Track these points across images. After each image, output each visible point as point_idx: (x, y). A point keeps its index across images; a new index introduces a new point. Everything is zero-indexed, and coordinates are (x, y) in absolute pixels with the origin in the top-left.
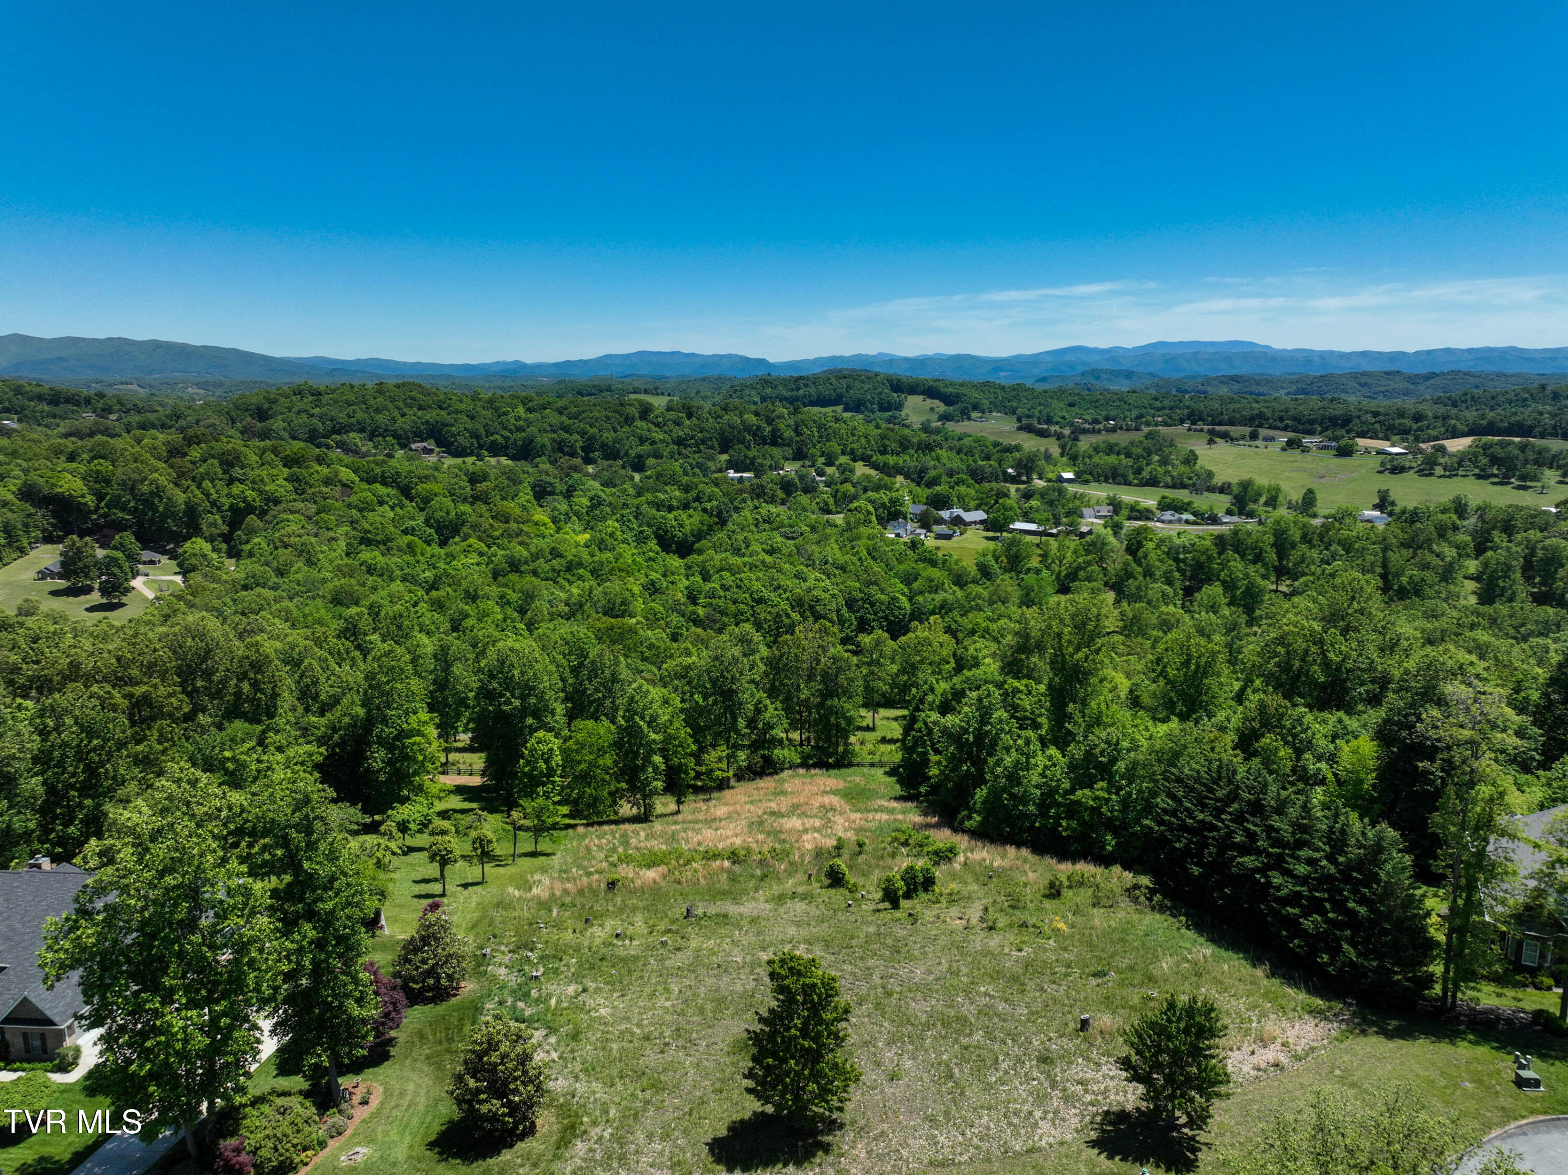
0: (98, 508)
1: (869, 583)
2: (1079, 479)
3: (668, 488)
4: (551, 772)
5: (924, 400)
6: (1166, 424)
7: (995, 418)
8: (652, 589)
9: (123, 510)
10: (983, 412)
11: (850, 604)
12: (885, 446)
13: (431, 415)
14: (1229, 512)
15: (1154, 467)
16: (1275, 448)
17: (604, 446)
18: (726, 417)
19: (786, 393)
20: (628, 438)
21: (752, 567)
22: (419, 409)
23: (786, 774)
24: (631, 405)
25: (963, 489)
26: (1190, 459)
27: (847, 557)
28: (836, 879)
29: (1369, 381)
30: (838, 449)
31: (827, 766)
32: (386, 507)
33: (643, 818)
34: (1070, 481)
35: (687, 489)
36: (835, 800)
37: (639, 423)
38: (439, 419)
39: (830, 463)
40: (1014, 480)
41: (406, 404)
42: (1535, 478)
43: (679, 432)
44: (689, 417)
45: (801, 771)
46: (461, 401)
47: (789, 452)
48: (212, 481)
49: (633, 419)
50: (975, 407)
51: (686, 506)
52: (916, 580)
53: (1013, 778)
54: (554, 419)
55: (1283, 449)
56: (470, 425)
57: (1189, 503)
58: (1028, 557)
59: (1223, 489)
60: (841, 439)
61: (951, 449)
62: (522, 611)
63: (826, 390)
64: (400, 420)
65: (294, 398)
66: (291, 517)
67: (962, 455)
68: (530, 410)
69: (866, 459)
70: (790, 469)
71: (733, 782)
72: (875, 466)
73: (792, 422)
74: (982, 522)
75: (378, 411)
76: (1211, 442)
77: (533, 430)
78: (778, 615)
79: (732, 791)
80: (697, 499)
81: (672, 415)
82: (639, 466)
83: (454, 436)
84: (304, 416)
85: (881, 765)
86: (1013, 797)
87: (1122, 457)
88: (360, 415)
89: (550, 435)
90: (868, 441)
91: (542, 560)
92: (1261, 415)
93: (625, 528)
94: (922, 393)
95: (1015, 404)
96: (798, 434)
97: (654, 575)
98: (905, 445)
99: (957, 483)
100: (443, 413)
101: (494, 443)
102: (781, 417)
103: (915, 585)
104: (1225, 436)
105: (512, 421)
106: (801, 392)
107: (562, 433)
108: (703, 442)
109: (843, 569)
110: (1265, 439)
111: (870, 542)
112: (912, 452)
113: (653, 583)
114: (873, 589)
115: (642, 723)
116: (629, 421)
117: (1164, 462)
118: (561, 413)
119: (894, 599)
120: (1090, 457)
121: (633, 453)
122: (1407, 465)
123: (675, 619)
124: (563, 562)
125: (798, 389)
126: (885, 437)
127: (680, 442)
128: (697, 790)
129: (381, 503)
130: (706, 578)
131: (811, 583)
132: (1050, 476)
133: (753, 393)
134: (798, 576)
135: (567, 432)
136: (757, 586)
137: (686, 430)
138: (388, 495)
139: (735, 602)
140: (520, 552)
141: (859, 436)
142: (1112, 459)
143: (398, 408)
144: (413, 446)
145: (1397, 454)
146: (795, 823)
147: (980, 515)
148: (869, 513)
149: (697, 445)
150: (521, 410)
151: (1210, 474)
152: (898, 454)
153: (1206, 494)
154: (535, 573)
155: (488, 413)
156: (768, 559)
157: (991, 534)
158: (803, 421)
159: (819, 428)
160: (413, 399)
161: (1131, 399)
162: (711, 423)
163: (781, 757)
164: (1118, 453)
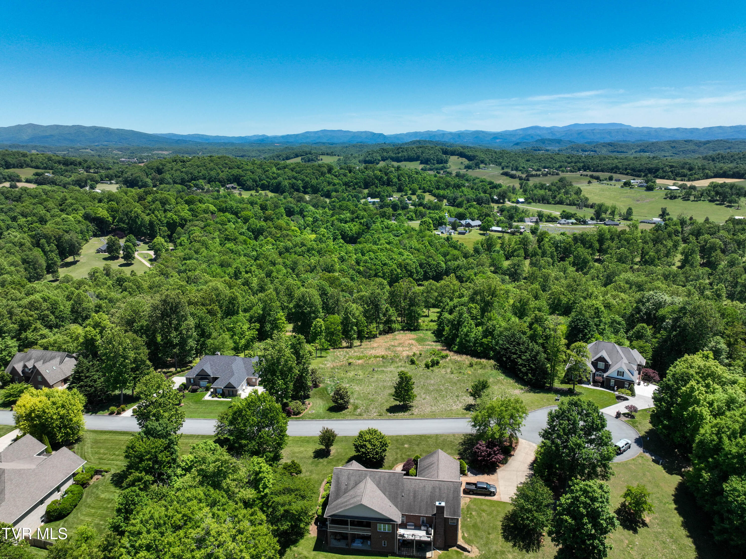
0: (113, 222)
1: (429, 257)
2: (527, 201)
3: (344, 212)
4: (321, 331)
5: (458, 158)
6: (571, 171)
7: (492, 168)
8: (342, 259)
9: (124, 223)
11: (421, 265)
12: (439, 186)
13: (235, 171)
14: (592, 219)
15: (561, 196)
16: (619, 185)
17: (312, 186)
18: (367, 172)
19: (394, 155)
20: (323, 182)
21: (382, 250)
22: (229, 169)
23: (396, 333)
24: (323, 167)
25: (472, 209)
26: (578, 192)
27: (420, 245)
28: (413, 362)
29: (676, 145)
30: (417, 187)
31: (411, 330)
32: (232, 223)
33: (350, 347)
34: (522, 203)
35: (353, 213)
36: (413, 342)
37: (328, 175)
38: (238, 173)
39: (413, 194)
40: (497, 202)
41: (223, 167)
42: (735, 202)
43: (345, 179)
44: (350, 172)
45: (402, 332)
46: (247, 165)
47: (395, 188)
48: (158, 211)
49: (325, 173)
51: (352, 220)
52: (448, 255)
53: (466, 335)
54: (290, 173)
55: (622, 187)
56: (252, 177)
57: (575, 214)
58: (495, 245)
59: (592, 207)
60: (419, 182)
61: (469, 187)
62: (293, 270)
63: (412, 154)
64: (221, 174)
65: (173, 164)
66: (195, 228)
67: (474, 190)
68: (278, 169)
69: (430, 192)
70: (396, 197)
71: (378, 335)
72: (434, 195)
73: (396, 174)
74: (479, 226)
75: (211, 170)
76: (589, 182)
77: (280, 179)
78: (392, 270)
79: (378, 338)
80: (357, 217)
81: (342, 171)
82: (328, 195)
83: (245, 181)
84: (178, 172)
85: (430, 330)
86: (466, 341)
87: (547, 191)
88: (203, 172)
89: (288, 181)
90: (431, 183)
91: (298, 247)
92: (617, 167)
93: (328, 231)
94: (458, 155)
95: (501, 160)
96: (399, 180)
97: (343, 254)
98: (448, 185)
99: (469, 207)
100: (240, 170)
101: (263, 184)
102: (391, 172)
103: (448, 257)
104: (598, 178)
105: (271, 174)
106: (400, 155)
107: (293, 180)
108: (356, 184)
109: (418, 250)
110: (616, 180)
111: (430, 238)
112: (451, 188)
113: (342, 257)
114: (430, 260)
115: (350, 316)
116: (323, 174)
117: (566, 193)
118: (292, 171)
119: (439, 263)
121: (325, 189)
122: (678, 195)
123: (351, 272)
124: (306, 248)
125: (399, 153)
126: (439, 182)
127: (346, 184)
128: (367, 338)
129: (229, 221)
130: (363, 254)
131: (405, 257)
132: (514, 200)
133: (378, 155)
134: (400, 253)
135: (295, 179)
136: (384, 258)
137: (349, 179)
138: (231, 218)
139: (375, 265)
140: (289, 244)
141: (427, 181)
142: (542, 192)
143: (220, 168)
144: (228, 186)
145: (674, 190)
146: (399, 349)
147: (478, 222)
148: (430, 223)
149: (354, 185)
150: (274, 169)
151: (587, 199)
152: (444, 189)
153: (584, 208)
154: (295, 253)
155: (260, 171)
156: (388, 246)
157: (482, 232)
158: (401, 174)
159: (409, 177)
160: (226, 164)
161: (557, 158)
162: (360, 175)
163: (395, 327)
164: (545, 189)
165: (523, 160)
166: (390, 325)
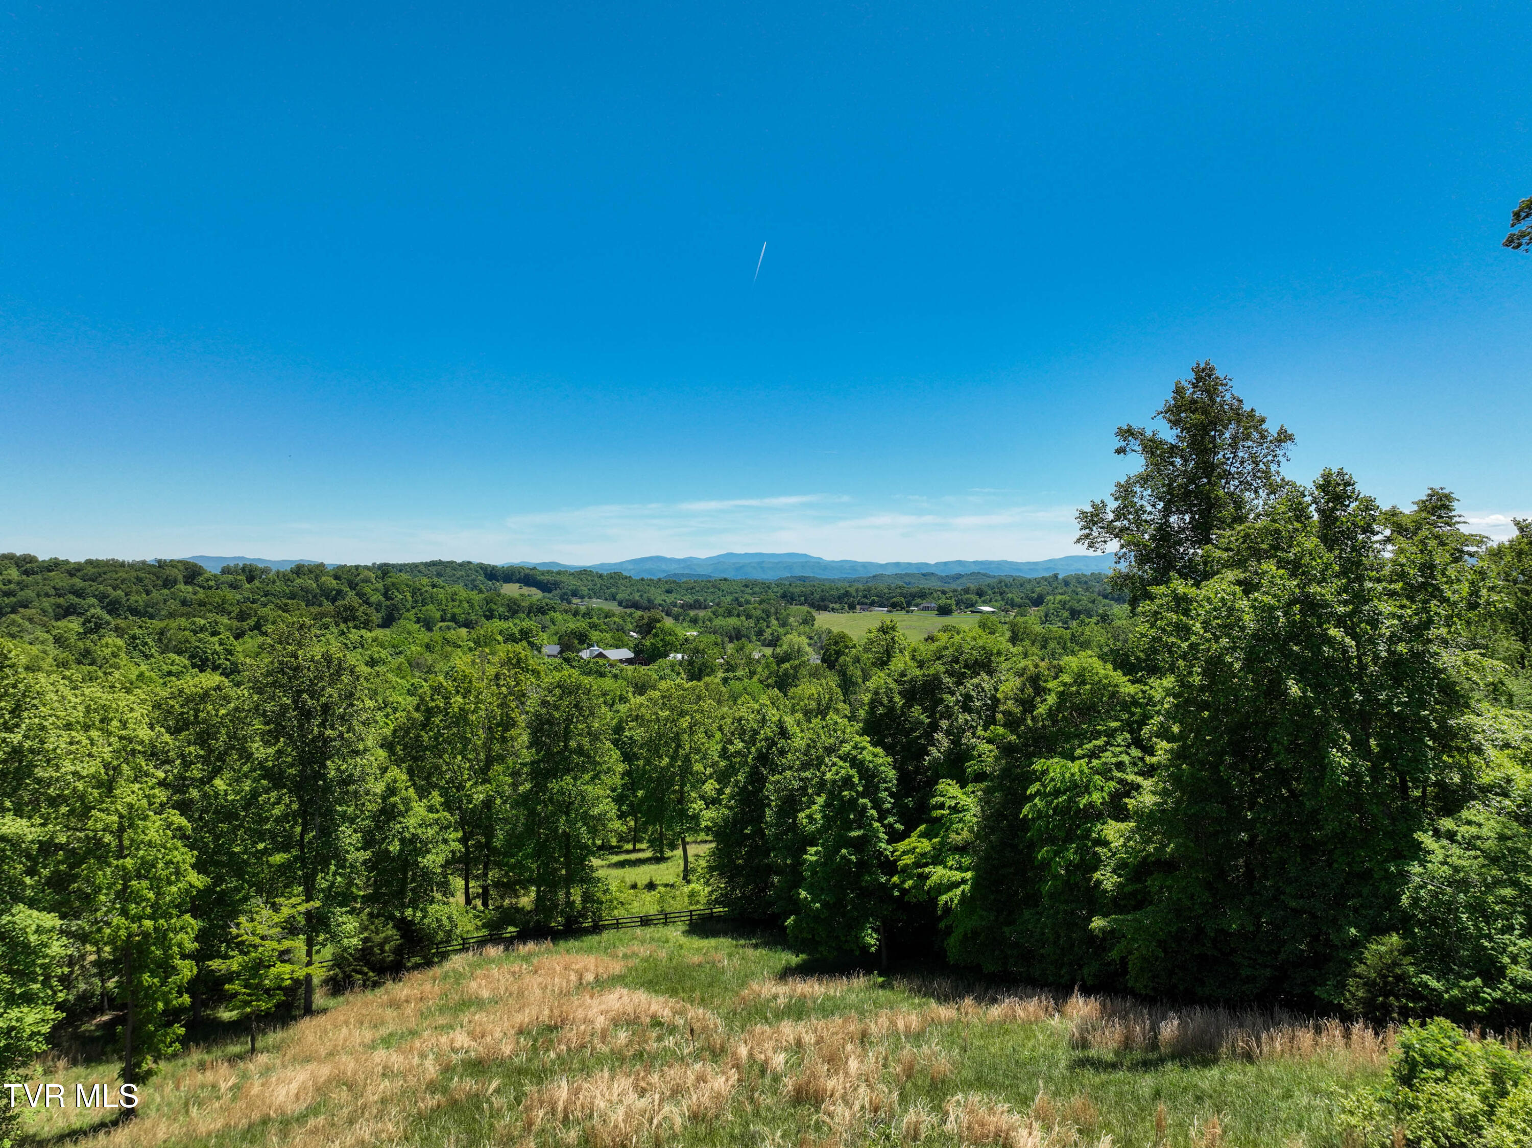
5: (520, 588)
10: (582, 597)
12: (491, 611)
15: (775, 628)
18: (298, 581)
20: (165, 601)
26: (808, 620)
30: (438, 615)
49: (175, 582)
50: (575, 594)
55: (890, 612)
60: (440, 604)
61: (566, 612)
68: (27, 573)
71: (319, 999)
73: (380, 586)
74: (630, 659)
77: (30, 593)
79: (322, 1020)
87: (743, 618)
90: (472, 606)
94: (518, 581)
95: (613, 590)
96: (387, 598)
102: (367, 581)
104: (826, 608)
107: (71, 597)
112: (523, 616)
116: (168, 583)
117: (783, 624)
120: (710, 620)
126: (491, 601)
135: (79, 595)
137: (246, 594)
141: (461, 601)
142: (733, 621)
145: (988, 613)
158: (393, 584)
159: (413, 594)
161: (724, 586)
162: (279, 586)
163: (445, 921)
164: (738, 616)
165: (659, 591)
166: (409, 912)
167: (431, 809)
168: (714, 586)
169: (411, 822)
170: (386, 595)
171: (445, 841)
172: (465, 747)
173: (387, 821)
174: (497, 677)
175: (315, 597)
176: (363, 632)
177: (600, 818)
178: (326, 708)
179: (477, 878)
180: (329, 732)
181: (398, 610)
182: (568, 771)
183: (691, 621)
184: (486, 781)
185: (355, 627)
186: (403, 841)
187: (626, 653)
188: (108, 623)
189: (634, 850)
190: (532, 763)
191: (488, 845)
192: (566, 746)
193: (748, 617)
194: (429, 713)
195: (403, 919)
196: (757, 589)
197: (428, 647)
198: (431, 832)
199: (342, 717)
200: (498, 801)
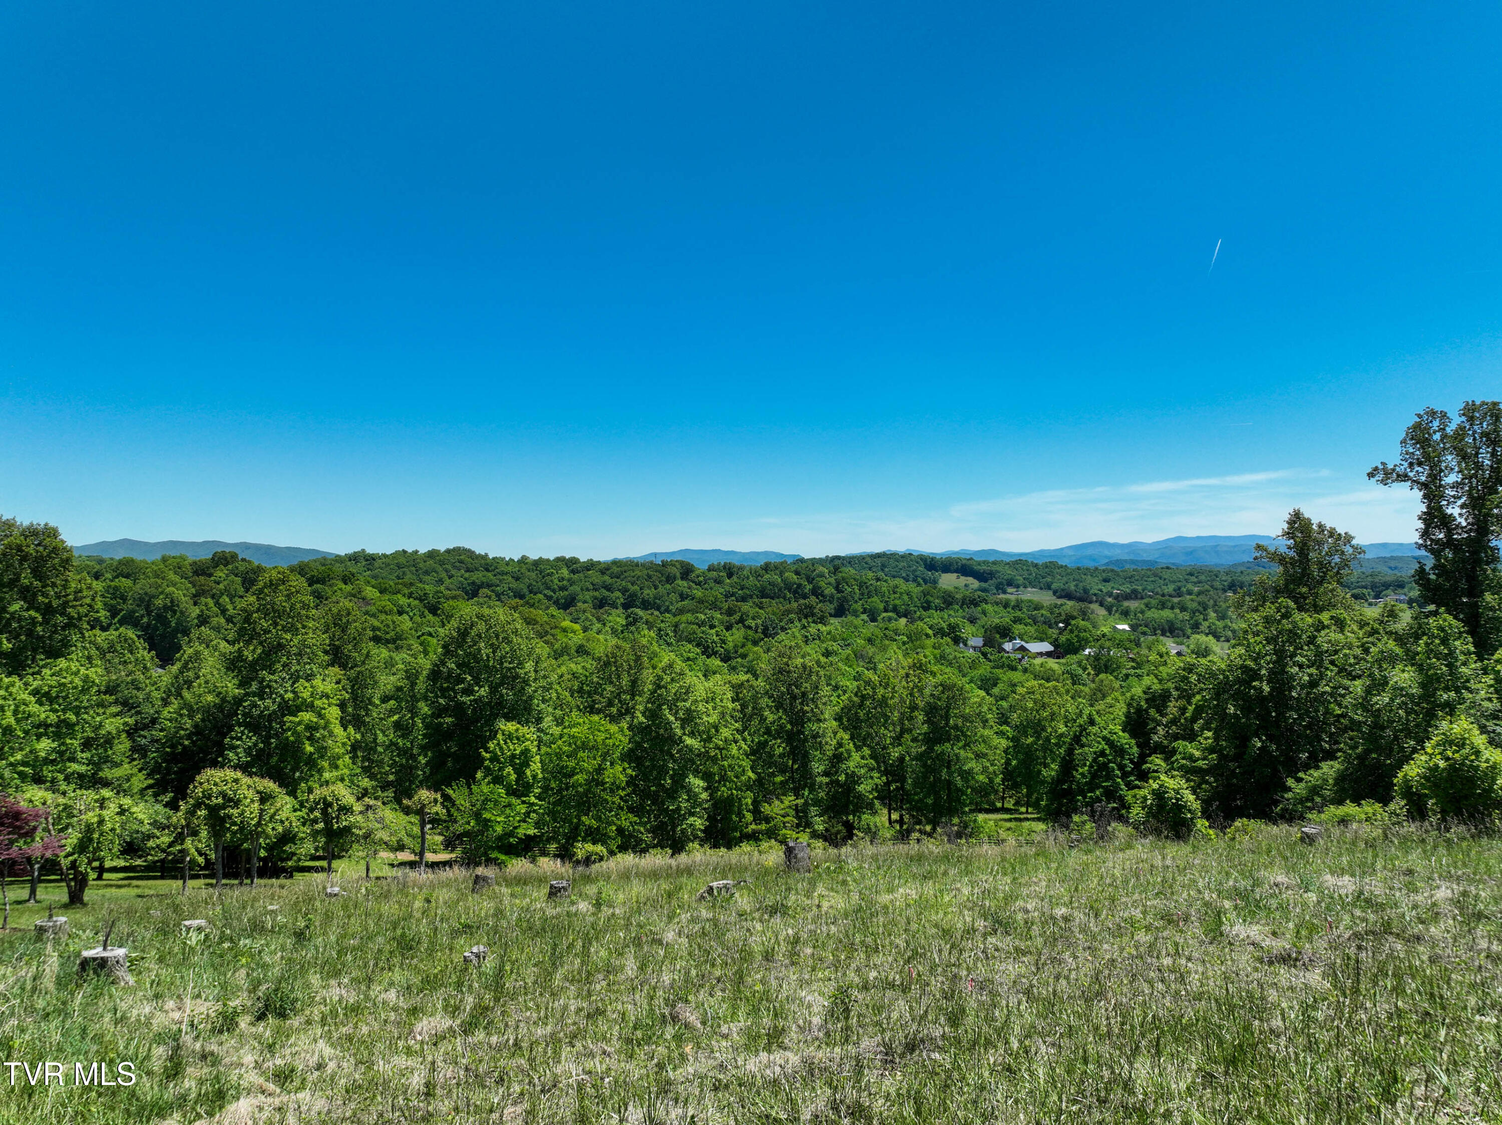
0: (111, 624)
2: (1137, 631)
3: (708, 612)
5: (958, 578)
7: (1032, 593)
10: (1018, 587)
12: (928, 602)
13: (478, 577)
17: (644, 603)
18: (767, 576)
20: (668, 594)
22: (468, 571)
24: (674, 565)
25: (1021, 627)
29: (1400, 565)
30: (881, 606)
32: (405, 616)
35: (729, 613)
37: (681, 582)
38: (484, 579)
39: (872, 619)
41: (454, 567)
43: (720, 591)
44: (730, 576)
46: (508, 564)
47: (831, 607)
48: (232, 597)
49: (675, 578)
50: (1010, 583)
51: (728, 628)
52: (995, 685)
54: (597, 578)
56: (514, 585)
60: (883, 596)
61: (997, 604)
64: (448, 581)
65: (349, 563)
67: (1009, 609)
68: (573, 572)
73: (832, 580)
74: (1050, 652)
75: (427, 573)
77: (576, 588)
80: (740, 622)
81: (713, 575)
87: (1177, 611)
88: (410, 577)
89: (591, 593)
90: (911, 598)
91: (566, 657)
93: (661, 642)
94: (956, 571)
95: (1049, 579)
96: (839, 590)
100: (490, 574)
102: (821, 575)
105: (556, 581)
107: (604, 591)
111: (936, 651)
112: (956, 607)
115: (672, 718)
116: (670, 579)
118: (603, 573)
120: (1142, 612)
121: (673, 609)
126: (928, 594)
129: (400, 613)
132: (1106, 627)
135: (609, 590)
137: (727, 588)
138: (409, 605)
141: (901, 594)
142: (1167, 614)
143: (447, 571)
150: (565, 572)
152: (942, 610)
155: (533, 575)
157: (1059, 661)
158: (843, 579)
159: (860, 587)
160: (461, 562)
161: (1166, 575)
162: (752, 581)
163: (872, 826)
164: (1172, 608)
165: (1096, 580)
166: (851, 817)
167: (863, 758)
168: (1155, 575)
169: (851, 764)
170: (837, 588)
171: (872, 778)
172: (886, 721)
173: (838, 763)
174: (907, 675)
175: (780, 590)
176: (820, 626)
177: (970, 772)
178: (804, 694)
179: (895, 810)
180: (806, 708)
181: (847, 601)
182: (949, 740)
183: (1121, 613)
184: (900, 745)
185: (814, 622)
186: (847, 774)
187: (1046, 647)
188: (641, 618)
189: (1027, 812)
190: (925, 733)
191: (902, 788)
192: (947, 724)
193: (1183, 609)
194: (863, 698)
195: (848, 821)
196: (1203, 578)
197: (870, 641)
198: (863, 771)
199: (812, 700)
200: (907, 758)
